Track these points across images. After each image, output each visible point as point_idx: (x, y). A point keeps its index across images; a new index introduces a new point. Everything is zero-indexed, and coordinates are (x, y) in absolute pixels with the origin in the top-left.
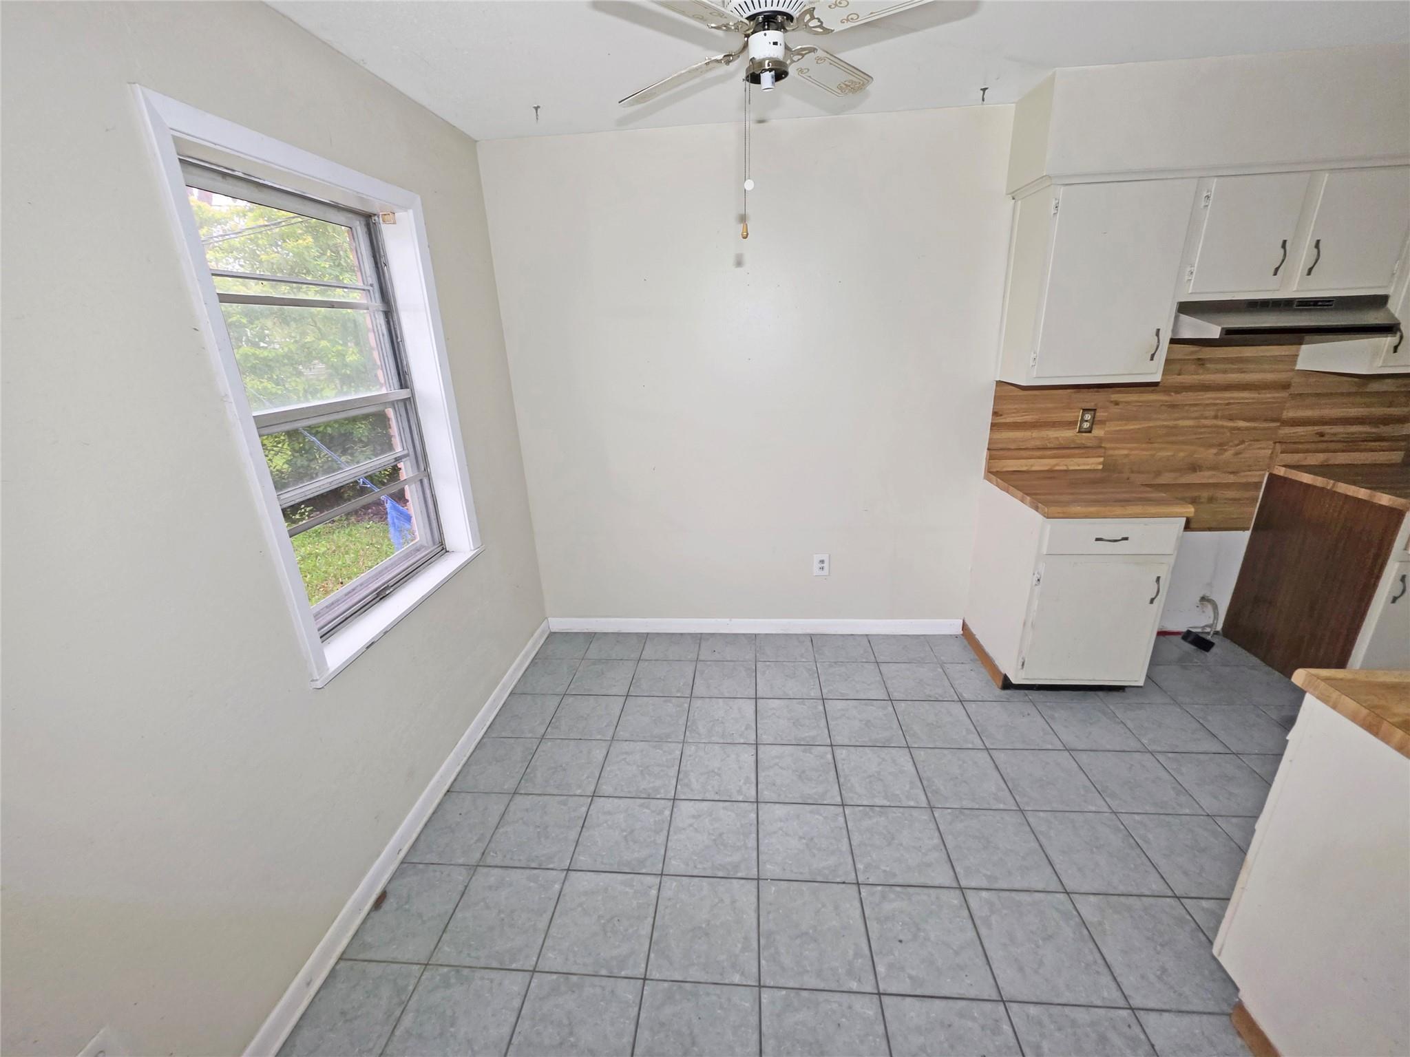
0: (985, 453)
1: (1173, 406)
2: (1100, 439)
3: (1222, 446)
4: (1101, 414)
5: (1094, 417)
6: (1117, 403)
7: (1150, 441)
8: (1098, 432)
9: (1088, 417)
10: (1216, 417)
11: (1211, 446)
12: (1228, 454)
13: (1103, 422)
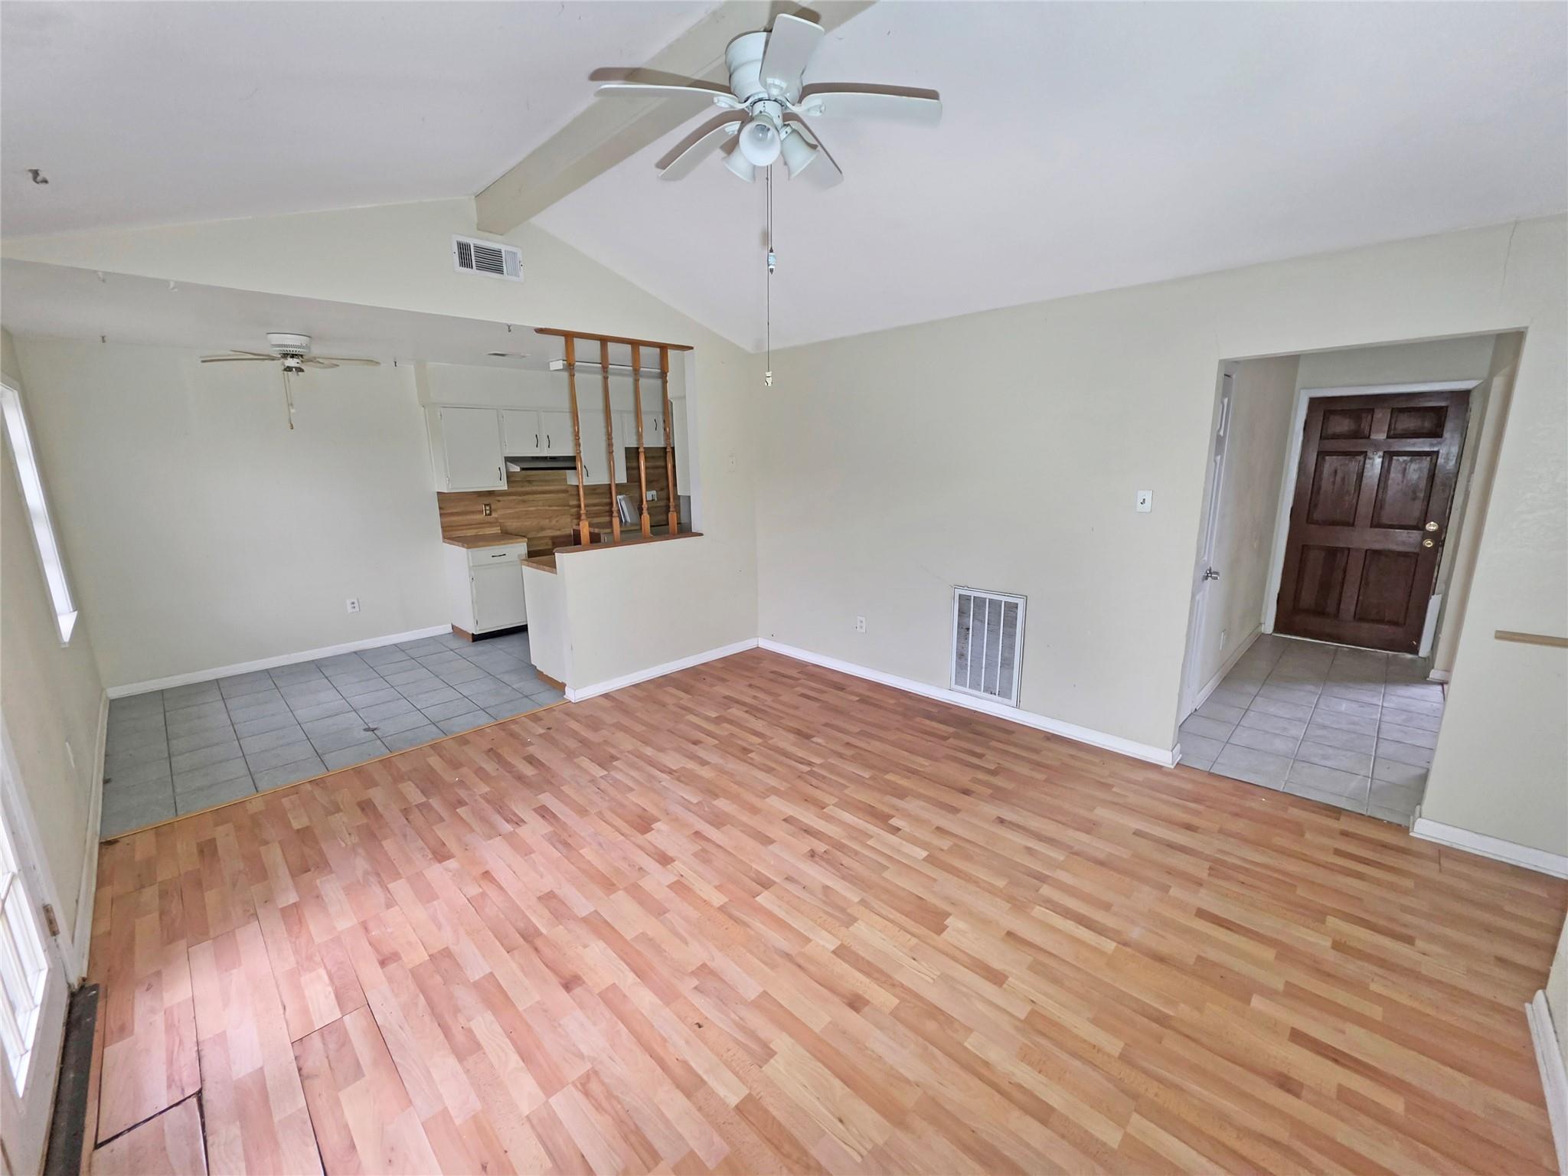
0: (440, 530)
1: (524, 501)
2: (497, 519)
3: (550, 518)
4: (493, 507)
5: (490, 508)
6: (499, 501)
7: (519, 518)
8: (494, 515)
9: (488, 508)
10: (543, 506)
11: (546, 518)
12: (554, 522)
13: (495, 510)
